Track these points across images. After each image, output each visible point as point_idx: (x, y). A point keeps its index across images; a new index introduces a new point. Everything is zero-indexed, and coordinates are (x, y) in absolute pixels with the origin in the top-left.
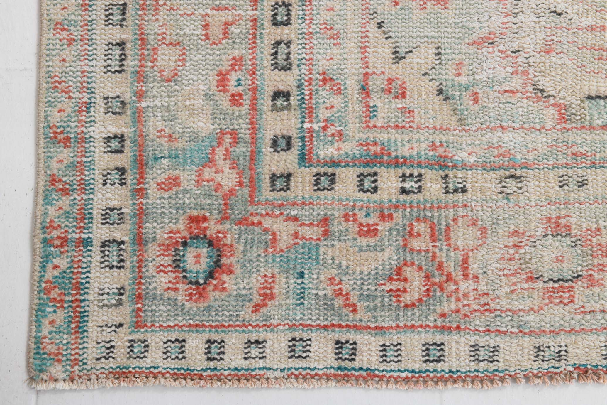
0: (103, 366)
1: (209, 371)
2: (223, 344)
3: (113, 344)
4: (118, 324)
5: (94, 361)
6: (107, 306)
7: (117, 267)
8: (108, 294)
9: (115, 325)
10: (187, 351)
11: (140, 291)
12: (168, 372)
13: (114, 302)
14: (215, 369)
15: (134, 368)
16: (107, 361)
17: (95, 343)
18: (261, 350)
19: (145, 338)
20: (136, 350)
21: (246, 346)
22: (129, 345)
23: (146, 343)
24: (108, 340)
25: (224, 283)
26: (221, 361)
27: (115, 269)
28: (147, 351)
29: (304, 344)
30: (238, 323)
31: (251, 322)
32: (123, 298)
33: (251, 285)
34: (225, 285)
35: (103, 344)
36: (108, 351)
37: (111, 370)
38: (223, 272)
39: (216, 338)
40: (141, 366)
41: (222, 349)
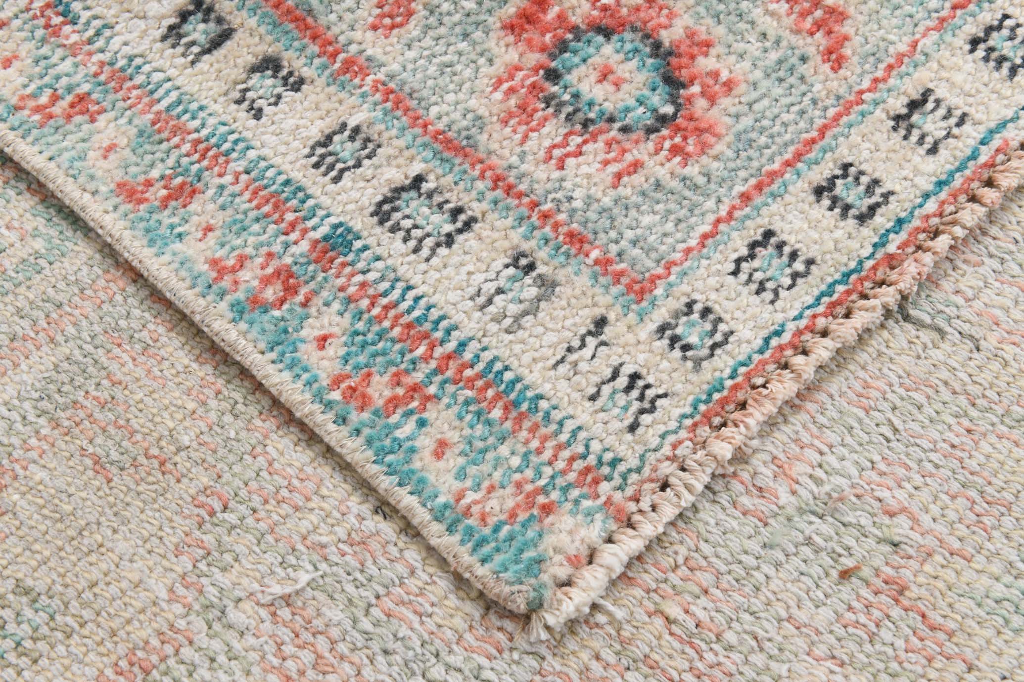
0: (662, 429)
1: (892, 236)
2: (852, 170)
3: (628, 370)
4: (592, 328)
5: (629, 437)
6: (525, 313)
7: (460, 231)
8: (500, 291)
9: (590, 333)
10: (797, 246)
11: (563, 230)
12: (814, 316)
13: (534, 291)
15: (732, 377)
16: (658, 414)
17: (588, 404)
19: (685, 300)
20: (693, 339)
21: (903, 132)
22: (666, 342)
23: (698, 307)
24: (608, 373)
25: (715, 75)
26: (892, 198)
27: (460, 238)
28: (720, 320)
30: (831, 112)
32: (541, 269)
34: (724, 75)
35: (606, 390)
36: (635, 393)
37: (688, 422)
39: (827, 174)
40: (741, 358)
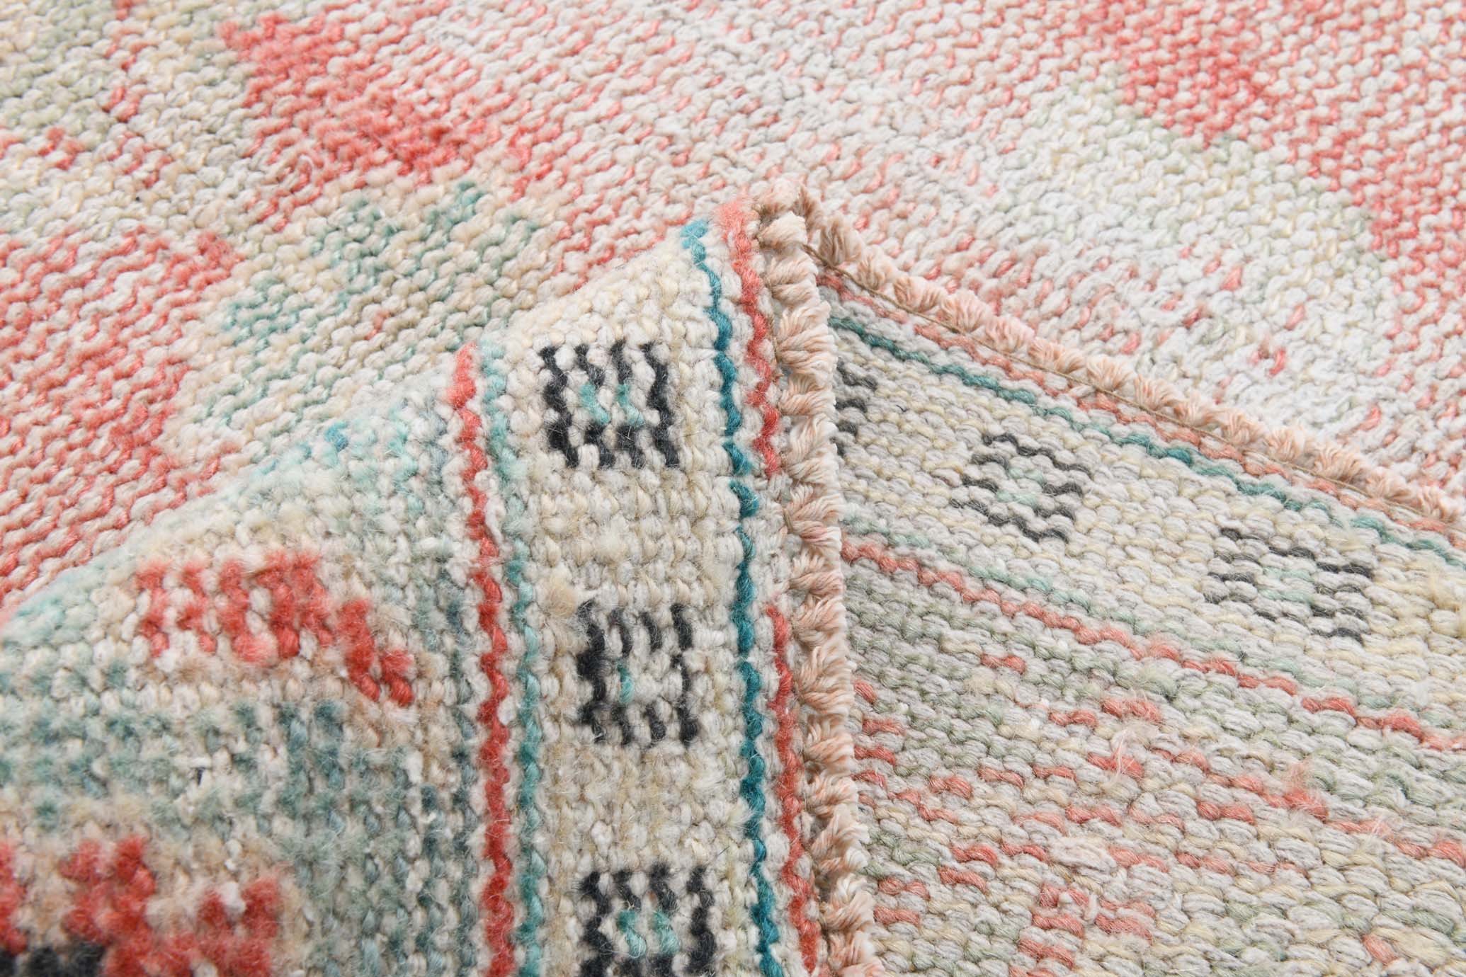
14: (759, 913)
18: (640, 637)
29: (578, 378)
31: (471, 709)
33: (220, 716)
38: (134, 922)
41: (639, 883)
